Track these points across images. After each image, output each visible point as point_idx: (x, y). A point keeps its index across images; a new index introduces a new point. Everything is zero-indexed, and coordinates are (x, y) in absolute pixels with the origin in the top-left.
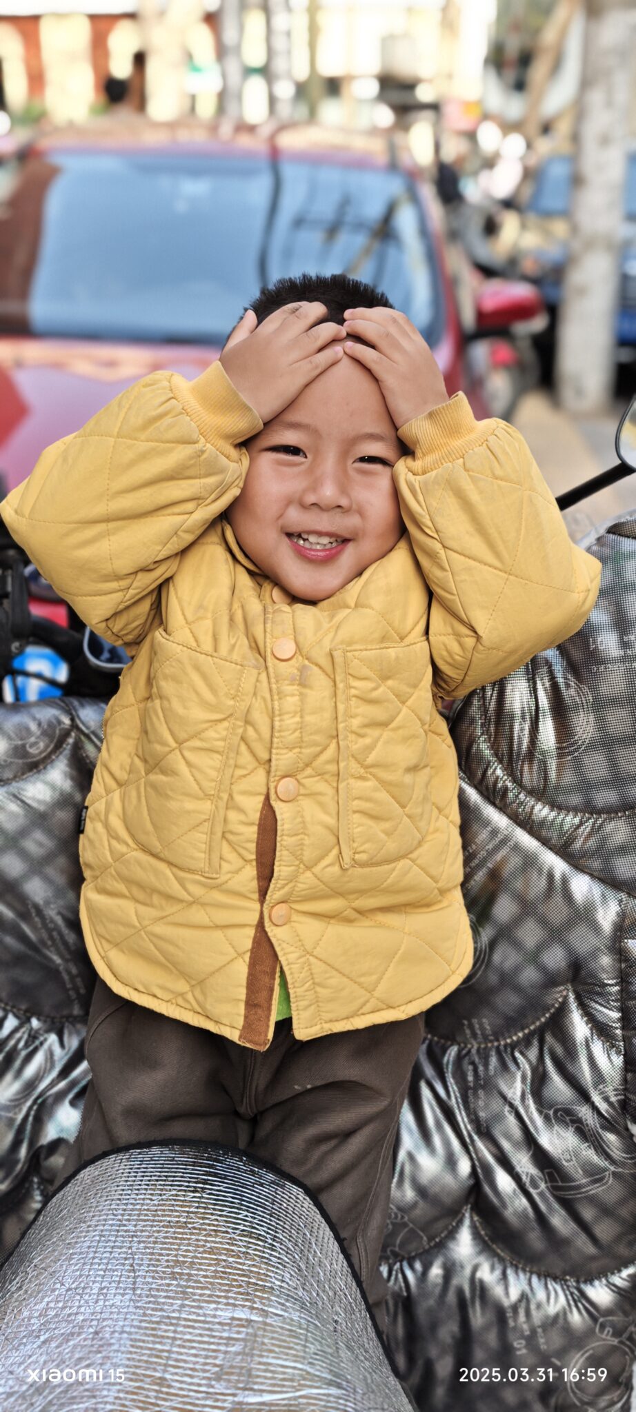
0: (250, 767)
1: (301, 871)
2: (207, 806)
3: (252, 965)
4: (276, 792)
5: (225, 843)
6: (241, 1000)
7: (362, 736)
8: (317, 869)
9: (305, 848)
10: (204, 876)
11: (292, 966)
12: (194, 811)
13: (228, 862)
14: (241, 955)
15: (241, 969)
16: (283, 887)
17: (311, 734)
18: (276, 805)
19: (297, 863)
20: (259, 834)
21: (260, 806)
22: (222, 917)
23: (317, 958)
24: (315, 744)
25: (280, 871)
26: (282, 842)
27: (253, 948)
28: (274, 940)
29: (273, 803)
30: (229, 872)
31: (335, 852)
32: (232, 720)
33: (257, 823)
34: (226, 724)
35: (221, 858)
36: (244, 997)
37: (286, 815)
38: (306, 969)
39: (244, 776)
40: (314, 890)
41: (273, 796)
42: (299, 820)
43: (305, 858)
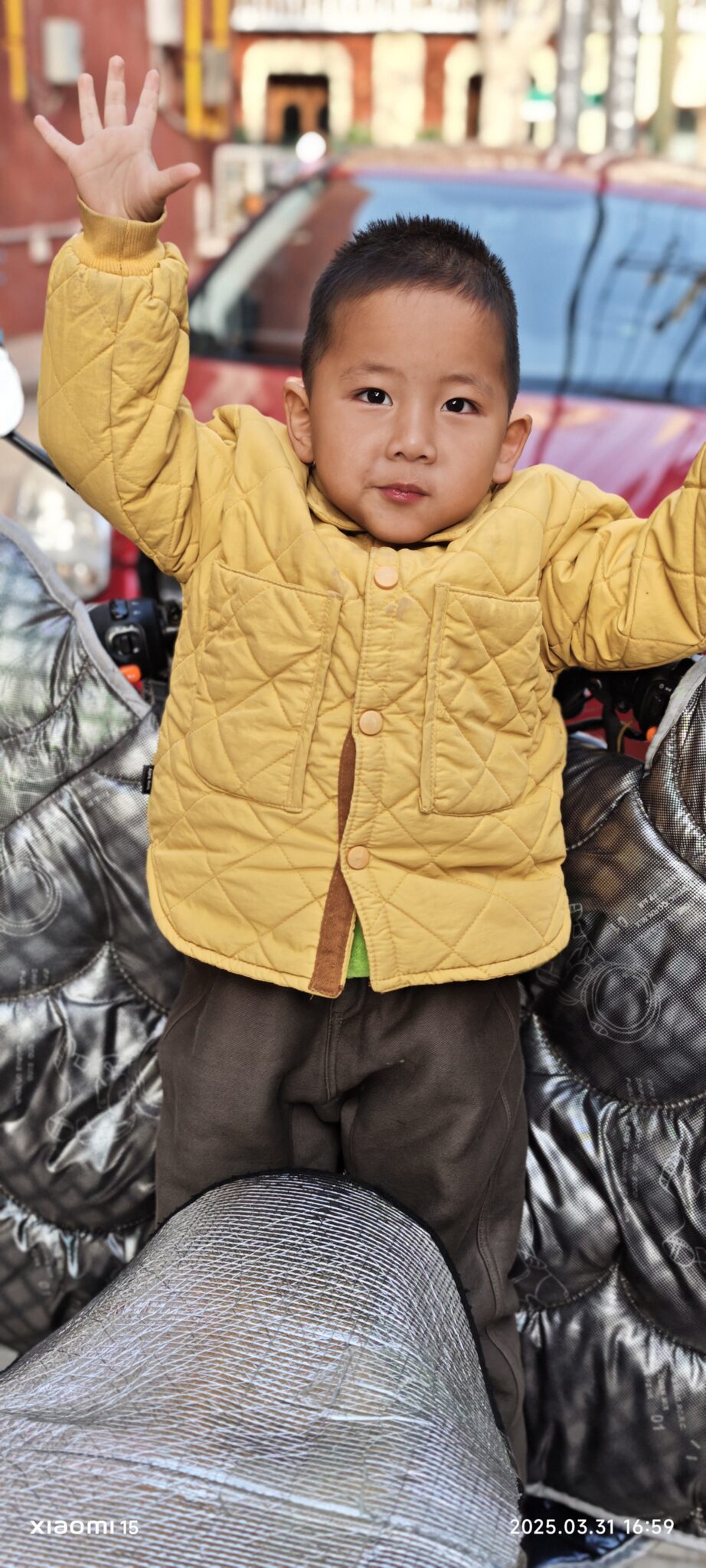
0: (337, 700)
1: (379, 810)
2: (294, 737)
3: (328, 909)
4: (358, 725)
5: (308, 777)
6: (313, 946)
7: (449, 677)
8: (394, 809)
9: (384, 785)
10: (285, 810)
11: (367, 911)
12: (281, 742)
13: (312, 796)
14: (317, 898)
15: (316, 913)
16: (360, 826)
17: (399, 669)
18: (358, 737)
19: (375, 800)
20: (341, 767)
21: (344, 738)
22: (300, 857)
23: (394, 906)
24: (401, 680)
25: (356, 807)
26: (362, 777)
27: (330, 891)
28: (348, 883)
29: (354, 735)
30: (311, 807)
31: (415, 793)
32: (320, 651)
33: (339, 755)
34: (315, 656)
35: (304, 792)
36: (316, 943)
37: (366, 749)
38: (381, 916)
39: (331, 709)
40: (393, 833)
41: (355, 728)
42: (379, 755)
43: (383, 796)
